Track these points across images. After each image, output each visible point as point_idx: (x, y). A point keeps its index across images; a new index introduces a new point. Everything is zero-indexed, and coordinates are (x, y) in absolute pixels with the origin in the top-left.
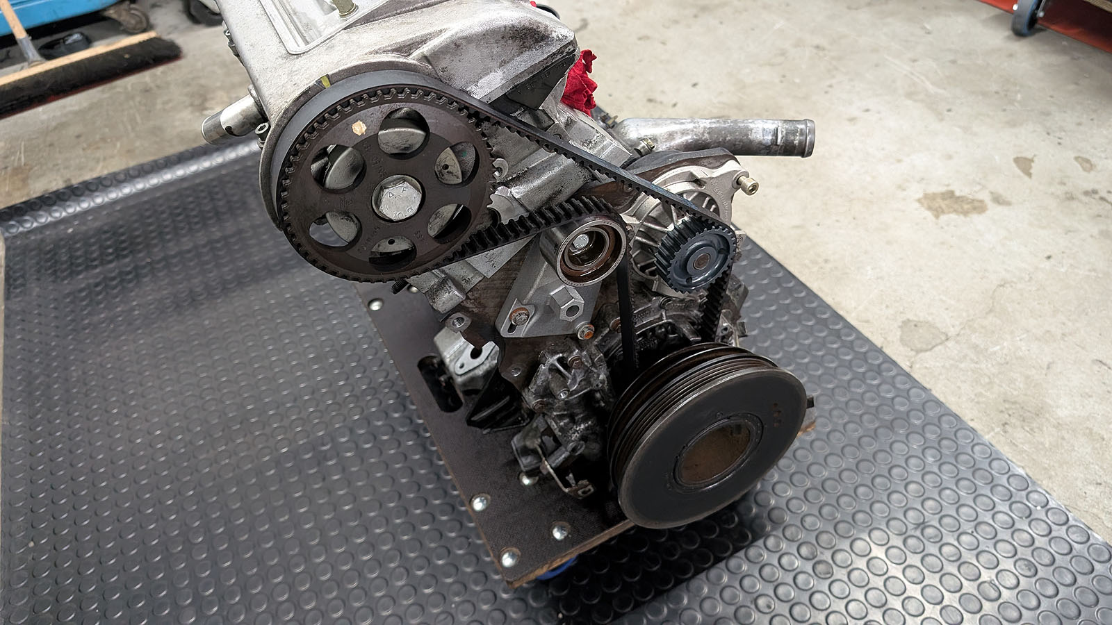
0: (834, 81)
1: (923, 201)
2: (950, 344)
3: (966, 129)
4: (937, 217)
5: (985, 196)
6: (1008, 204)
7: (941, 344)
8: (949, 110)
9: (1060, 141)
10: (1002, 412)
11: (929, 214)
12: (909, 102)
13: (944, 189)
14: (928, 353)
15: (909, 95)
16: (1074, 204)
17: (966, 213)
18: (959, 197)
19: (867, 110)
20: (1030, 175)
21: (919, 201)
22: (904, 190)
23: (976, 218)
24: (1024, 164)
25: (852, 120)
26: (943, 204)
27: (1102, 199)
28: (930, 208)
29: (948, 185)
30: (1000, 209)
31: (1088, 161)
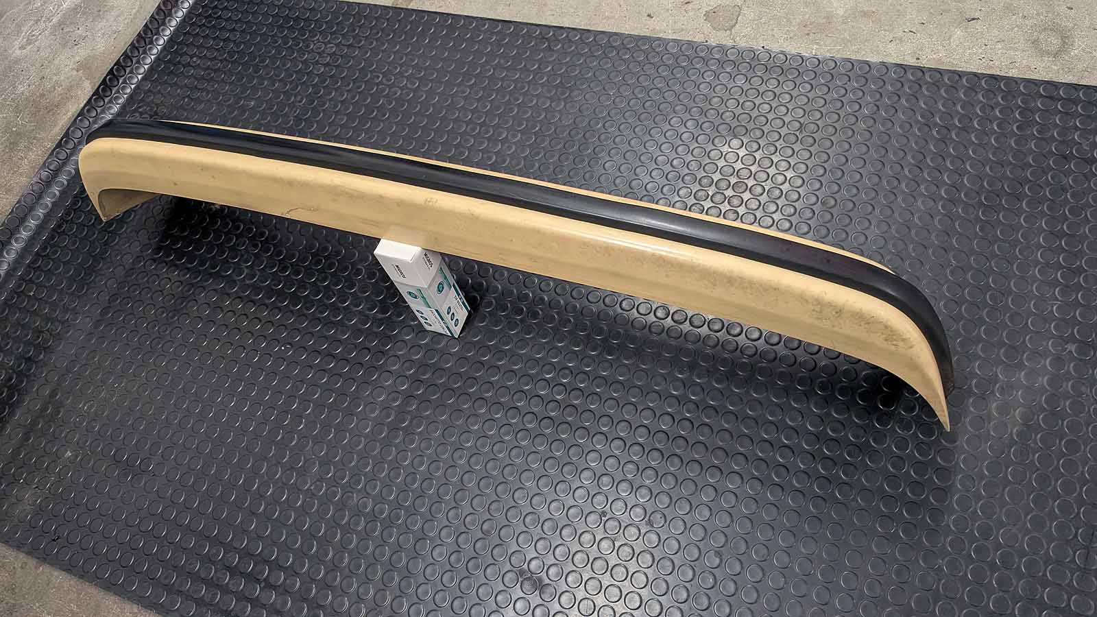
2: (745, 10)
7: (739, 15)
10: (808, 34)
14: (737, 26)
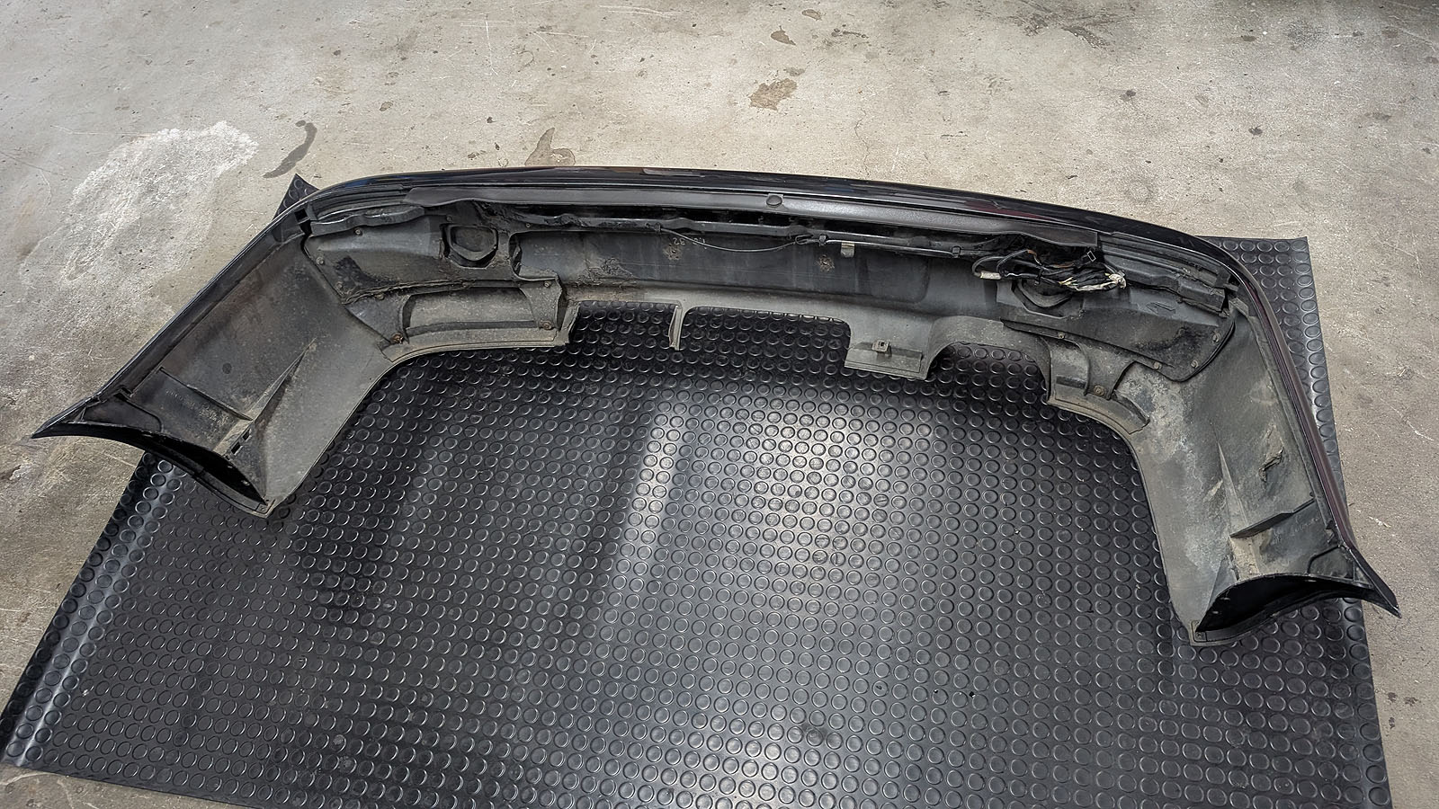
0: (591, 51)
1: (754, 103)
3: (720, 33)
4: (775, 109)
5: (783, 76)
6: (802, 71)
8: (694, 26)
9: (783, 6)
11: (767, 110)
12: (661, 35)
13: (756, 87)
15: (656, 29)
16: (835, 47)
17: (787, 95)
18: (772, 86)
19: (643, 60)
20: (792, 42)
21: (752, 105)
22: (735, 104)
23: (798, 93)
24: (779, 36)
25: (641, 74)
26: (768, 97)
27: (844, 33)
28: (764, 106)
29: (756, 82)
30: (803, 78)
31: (813, 12)
